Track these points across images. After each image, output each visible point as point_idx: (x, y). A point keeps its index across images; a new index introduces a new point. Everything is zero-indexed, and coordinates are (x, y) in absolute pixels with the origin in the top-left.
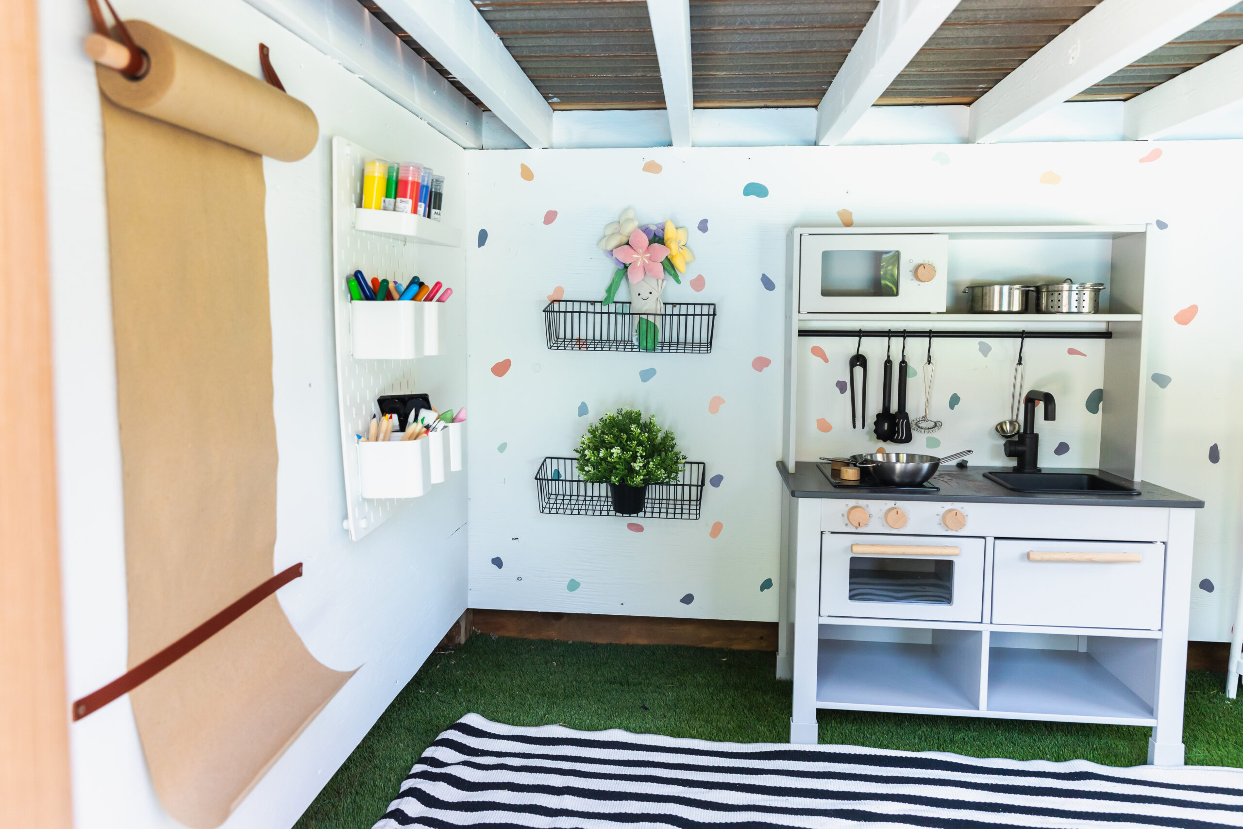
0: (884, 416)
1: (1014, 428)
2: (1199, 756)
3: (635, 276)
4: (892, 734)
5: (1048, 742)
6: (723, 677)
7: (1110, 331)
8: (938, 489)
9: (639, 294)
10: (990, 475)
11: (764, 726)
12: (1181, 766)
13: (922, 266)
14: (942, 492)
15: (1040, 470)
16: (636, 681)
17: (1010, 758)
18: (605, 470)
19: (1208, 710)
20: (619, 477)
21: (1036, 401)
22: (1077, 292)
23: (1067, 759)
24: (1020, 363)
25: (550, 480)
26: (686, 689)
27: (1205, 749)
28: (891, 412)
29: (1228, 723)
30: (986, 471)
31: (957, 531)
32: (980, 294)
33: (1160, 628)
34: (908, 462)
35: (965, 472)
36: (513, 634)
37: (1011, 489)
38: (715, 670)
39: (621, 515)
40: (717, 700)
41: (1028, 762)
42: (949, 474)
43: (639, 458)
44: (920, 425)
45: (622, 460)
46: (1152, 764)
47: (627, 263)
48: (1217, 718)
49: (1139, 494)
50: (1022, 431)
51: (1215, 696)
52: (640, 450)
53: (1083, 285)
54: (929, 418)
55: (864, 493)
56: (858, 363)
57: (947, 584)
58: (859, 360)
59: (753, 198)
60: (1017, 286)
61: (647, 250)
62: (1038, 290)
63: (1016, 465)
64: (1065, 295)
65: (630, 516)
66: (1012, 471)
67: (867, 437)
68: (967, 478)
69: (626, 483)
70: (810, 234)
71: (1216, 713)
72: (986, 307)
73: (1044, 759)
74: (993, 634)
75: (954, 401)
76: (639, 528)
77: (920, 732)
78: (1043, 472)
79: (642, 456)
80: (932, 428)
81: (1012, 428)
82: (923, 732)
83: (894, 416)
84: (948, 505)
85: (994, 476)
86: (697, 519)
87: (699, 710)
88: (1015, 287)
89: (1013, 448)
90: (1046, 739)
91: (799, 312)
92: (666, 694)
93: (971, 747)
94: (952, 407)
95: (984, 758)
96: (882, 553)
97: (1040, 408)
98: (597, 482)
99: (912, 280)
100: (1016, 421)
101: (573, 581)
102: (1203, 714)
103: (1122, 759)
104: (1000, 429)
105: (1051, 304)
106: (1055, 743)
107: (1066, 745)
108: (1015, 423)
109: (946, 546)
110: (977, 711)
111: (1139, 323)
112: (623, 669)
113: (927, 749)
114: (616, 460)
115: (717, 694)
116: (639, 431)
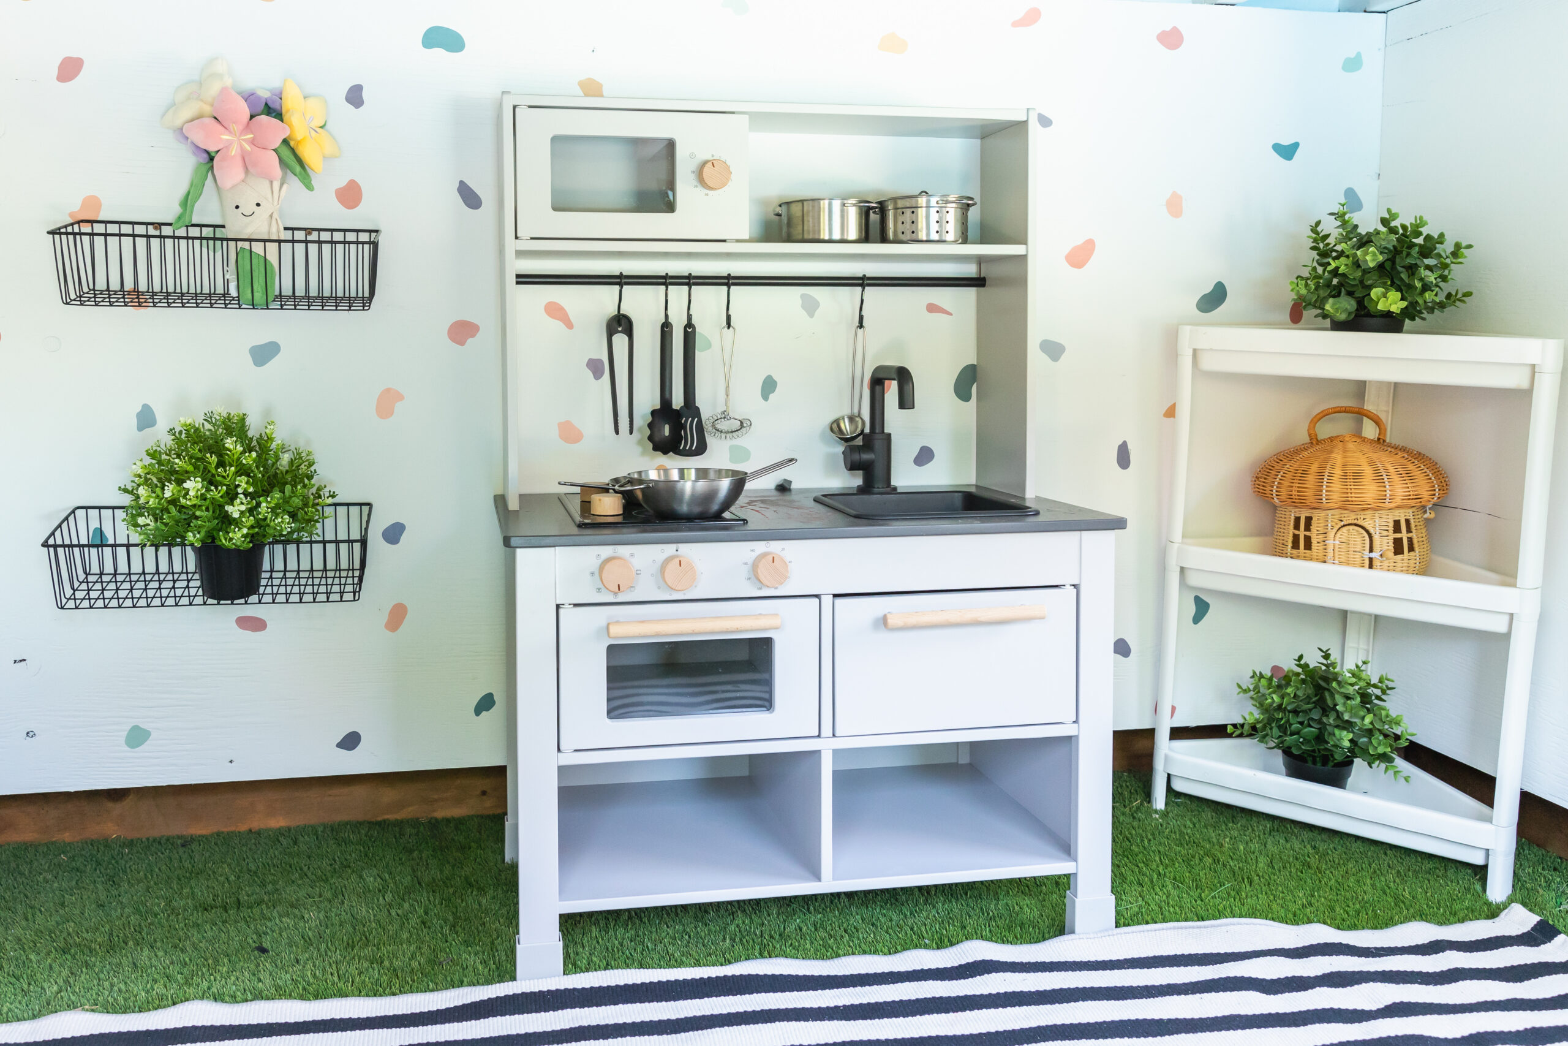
0: (664, 412)
1: (857, 427)
2: (1131, 908)
3: (229, 173)
4: (689, 937)
5: (927, 915)
6: (414, 871)
7: (982, 276)
8: (745, 521)
9: (237, 207)
10: (824, 498)
11: (475, 955)
12: (1112, 929)
13: (710, 163)
14: (751, 526)
15: (895, 489)
16: (252, 899)
17: (870, 953)
18: (177, 522)
19: (1134, 832)
20: (203, 533)
21: (887, 382)
22: (938, 209)
23: (954, 941)
24: (861, 326)
25: (76, 546)
26: (343, 903)
27: (1137, 895)
28: (674, 407)
29: (1161, 849)
30: (819, 494)
31: (776, 588)
32: (799, 214)
33: (1075, 720)
34: (697, 479)
35: (787, 497)
36: (29, 836)
37: (856, 517)
38: (400, 859)
39: (215, 602)
40: (398, 915)
41: (897, 955)
42: (764, 500)
43: (242, 496)
44: (718, 426)
45: (208, 502)
46: (1073, 932)
47: (212, 149)
48: (1146, 842)
49: (1037, 513)
50: (867, 430)
51: (1138, 808)
52: (242, 481)
53: (945, 199)
54: (731, 415)
55: (629, 534)
56: (620, 329)
57: (765, 676)
58: (621, 324)
59: (439, 52)
60: (853, 201)
61: (247, 128)
62: (882, 208)
63: (861, 483)
64: (922, 212)
65: (232, 603)
66: (855, 492)
67: (639, 449)
68: (791, 505)
69: (218, 543)
70: (530, 107)
71: (1144, 835)
72: (809, 233)
73: (921, 948)
74: (836, 752)
75: (769, 386)
76: (256, 625)
77: (733, 928)
78: (899, 491)
79: (246, 494)
80: (737, 431)
81: (853, 427)
82: (738, 926)
83: (678, 414)
84: (760, 547)
85: (830, 499)
86: (354, 600)
87: (361, 939)
88: (849, 202)
89: (856, 457)
90: (921, 910)
91: (517, 238)
92: (306, 916)
93: (812, 943)
94: (765, 397)
95: (832, 958)
96: (658, 635)
97: (892, 391)
98: (164, 545)
99: (696, 186)
100: (859, 416)
101: (136, 728)
102: (1127, 839)
103: (1031, 929)
104: (835, 427)
105: (900, 228)
106: (934, 916)
107: (950, 918)
108: (857, 419)
109: (760, 614)
110: (819, 883)
111: (1023, 258)
112: (232, 878)
113: (743, 957)
114: (194, 502)
115: (399, 904)
116: (240, 449)
